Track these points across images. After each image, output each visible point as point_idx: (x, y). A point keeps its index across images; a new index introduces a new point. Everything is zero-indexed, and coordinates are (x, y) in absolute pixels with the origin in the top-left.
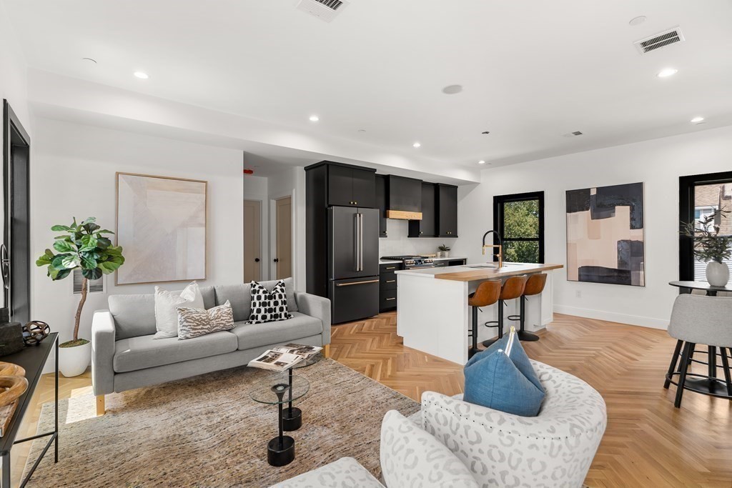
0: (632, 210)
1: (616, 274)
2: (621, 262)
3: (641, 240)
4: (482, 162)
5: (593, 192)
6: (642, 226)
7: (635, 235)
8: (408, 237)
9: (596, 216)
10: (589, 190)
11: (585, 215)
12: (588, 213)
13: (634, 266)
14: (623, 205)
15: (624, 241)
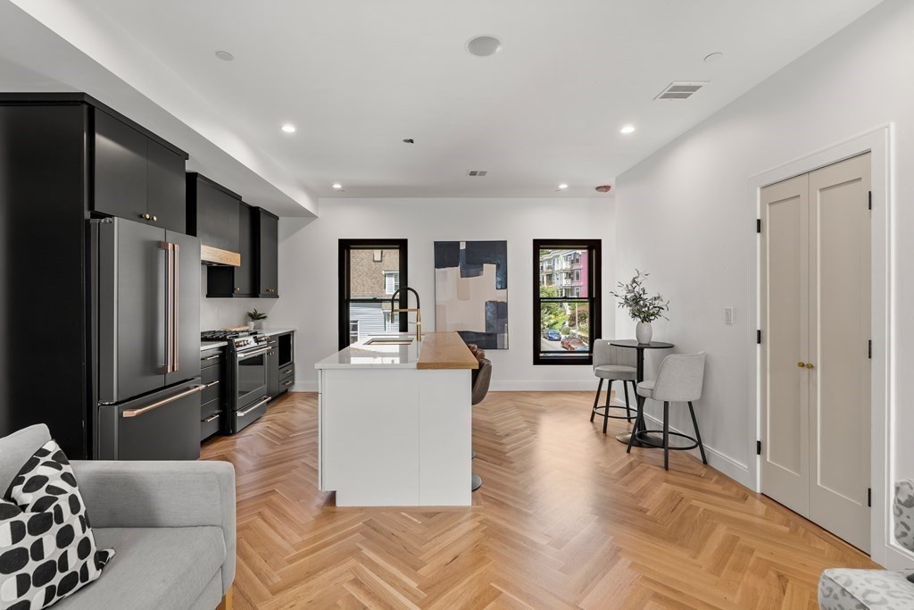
0: (498, 268)
1: (484, 338)
2: (488, 325)
3: (505, 301)
4: (337, 186)
5: (463, 247)
6: (506, 287)
7: (499, 296)
8: (207, 296)
9: (465, 274)
10: (458, 244)
11: (454, 272)
12: (457, 269)
13: (499, 328)
14: (490, 263)
15: (491, 302)
